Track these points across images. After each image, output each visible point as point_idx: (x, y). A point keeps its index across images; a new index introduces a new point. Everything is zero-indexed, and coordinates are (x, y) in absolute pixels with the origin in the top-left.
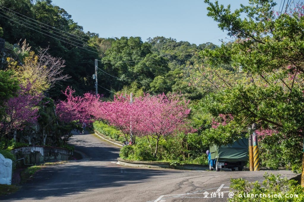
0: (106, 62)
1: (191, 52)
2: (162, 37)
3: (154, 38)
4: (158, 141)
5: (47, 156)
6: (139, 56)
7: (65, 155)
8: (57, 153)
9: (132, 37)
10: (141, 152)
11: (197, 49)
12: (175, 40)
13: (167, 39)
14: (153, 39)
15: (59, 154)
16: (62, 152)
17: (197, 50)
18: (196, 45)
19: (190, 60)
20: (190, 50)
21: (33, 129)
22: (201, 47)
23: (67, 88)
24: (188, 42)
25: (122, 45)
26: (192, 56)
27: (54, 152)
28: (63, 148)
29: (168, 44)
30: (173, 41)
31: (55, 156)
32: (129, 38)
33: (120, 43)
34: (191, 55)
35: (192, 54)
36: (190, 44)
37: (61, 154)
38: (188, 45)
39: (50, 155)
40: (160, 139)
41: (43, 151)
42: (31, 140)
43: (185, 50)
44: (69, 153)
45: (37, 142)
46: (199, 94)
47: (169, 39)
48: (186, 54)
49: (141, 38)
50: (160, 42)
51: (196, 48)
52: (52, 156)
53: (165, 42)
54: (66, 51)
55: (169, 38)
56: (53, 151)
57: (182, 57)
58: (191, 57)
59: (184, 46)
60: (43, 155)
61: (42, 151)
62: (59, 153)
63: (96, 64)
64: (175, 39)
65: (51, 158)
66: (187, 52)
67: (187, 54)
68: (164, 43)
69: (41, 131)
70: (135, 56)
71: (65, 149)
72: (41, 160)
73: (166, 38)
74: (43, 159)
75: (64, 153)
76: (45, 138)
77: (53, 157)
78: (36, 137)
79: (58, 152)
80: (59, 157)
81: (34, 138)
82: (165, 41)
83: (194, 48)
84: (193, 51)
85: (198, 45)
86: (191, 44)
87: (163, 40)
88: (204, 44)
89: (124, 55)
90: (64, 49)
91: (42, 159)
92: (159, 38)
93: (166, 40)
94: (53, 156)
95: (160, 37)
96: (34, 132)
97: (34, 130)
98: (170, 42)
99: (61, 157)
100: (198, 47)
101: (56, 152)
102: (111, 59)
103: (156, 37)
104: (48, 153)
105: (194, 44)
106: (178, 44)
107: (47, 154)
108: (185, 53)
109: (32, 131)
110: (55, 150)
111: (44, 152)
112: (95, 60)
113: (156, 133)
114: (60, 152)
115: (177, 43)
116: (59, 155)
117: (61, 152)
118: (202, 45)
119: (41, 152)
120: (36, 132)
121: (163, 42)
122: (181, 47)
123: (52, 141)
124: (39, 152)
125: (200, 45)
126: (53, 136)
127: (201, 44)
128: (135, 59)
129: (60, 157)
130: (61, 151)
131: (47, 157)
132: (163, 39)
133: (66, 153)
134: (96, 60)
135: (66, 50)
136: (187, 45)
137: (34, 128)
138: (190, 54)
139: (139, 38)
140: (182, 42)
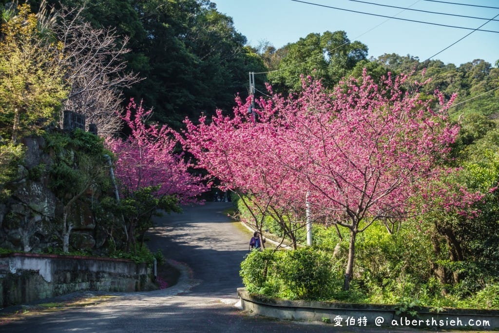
0: (276, 81)
1: (447, 78)
2: (394, 55)
3: (379, 57)
4: (355, 234)
5: (65, 282)
6: (342, 67)
7: (124, 276)
8: (98, 273)
9: (328, 32)
10: (299, 270)
11: (457, 71)
12: (417, 59)
13: (403, 57)
14: (378, 59)
15: (106, 275)
16: (115, 269)
17: (456, 73)
18: (455, 65)
19: (444, 91)
20: (444, 74)
21: (35, 211)
22: (463, 68)
23: (130, 104)
24: (439, 61)
25: (309, 47)
26: (449, 84)
27: (87, 270)
28: (120, 260)
29: (404, 65)
30: (413, 60)
31: (92, 281)
32: (322, 34)
33: (305, 45)
34: (446, 82)
35: (448, 80)
36: (443, 63)
37: (110, 274)
38: (441, 66)
39: (73, 279)
40: (359, 229)
41: (49, 268)
42: (30, 238)
43: (436, 75)
44: (138, 272)
45: (48, 245)
46: (468, 136)
47: (406, 58)
48: (438, 81)
49: (346, 33)
50: (389, 63)
51: (455, 71)
52: (80, 281)
53: (399, 64)
54: (196, 62)
55: (406, 56)
56: (84, 268)
57: (431, 87)
58: (447, 86)
59: (433, 67)
60: (49, 278)
61: (46, 270)
62: (104, 272)
63: (252, 83)
64: (417, 57)
65: (77, 288)
66: (439, 79)
67: (440, 81)
68: (397, 65)
69: (59, 214)
70: (334, 68)
71: (125, 263)
72: (43, 295)
73: (401, 56)
74: (49, 292)
75: (120, 271)
76: (68, 234)
77: (85, 285)
78: (44, 231)
79: (101, 269)
80: (106, 282)
81: (38, 234)
82: (398, 61)
83: (452, 71)
84: (449, 75)
85: (458, 66)
86: (446, 64)
87: (395, 61)
88: (469, 63)
89: (312, 67)
90: (193, 59)
91: (47, 290)
92: (388, 56)
93: (401, 59)
94: (83, 281)
95: (390, 55)
96: (38, 218)
97: (41, 213)
98: (407, 62)
99: (113, 283)
100: (458, 69)
101: (94, 269)
102: (286, 74)
103: (382, 56)
104: (68, 275)
105: (451, 64)
106: (421, 65)
107: (65, 278)
108: (436, 80)
109: (31, 217)
110: (92, 265)
111: (55, 273)
112: (250, 73)
113: (348, 209)
114: (107, 270)
115: (419, 64)
116: (103, 277)
117: (110, 268)
118: (466, 64)
119: (42, 272)
120: (45, 219)
121: (395, 64)
122: (429, 70)
123: (93, 241)
124: (38, 272)
125: (462, 65)
126: (95, 229)
127: (463, 63)
128: (334, 74)
129: (108, 284)
130: (112, 267)
131: (64, 286)
132: (395, 58)
133: (129, 272)
134: (251, 75)
135: (198, 60)
136: (439, 67)
137: (38, 207)
138: (444, 81)
139: (342, 33)
140: (428, 61)
